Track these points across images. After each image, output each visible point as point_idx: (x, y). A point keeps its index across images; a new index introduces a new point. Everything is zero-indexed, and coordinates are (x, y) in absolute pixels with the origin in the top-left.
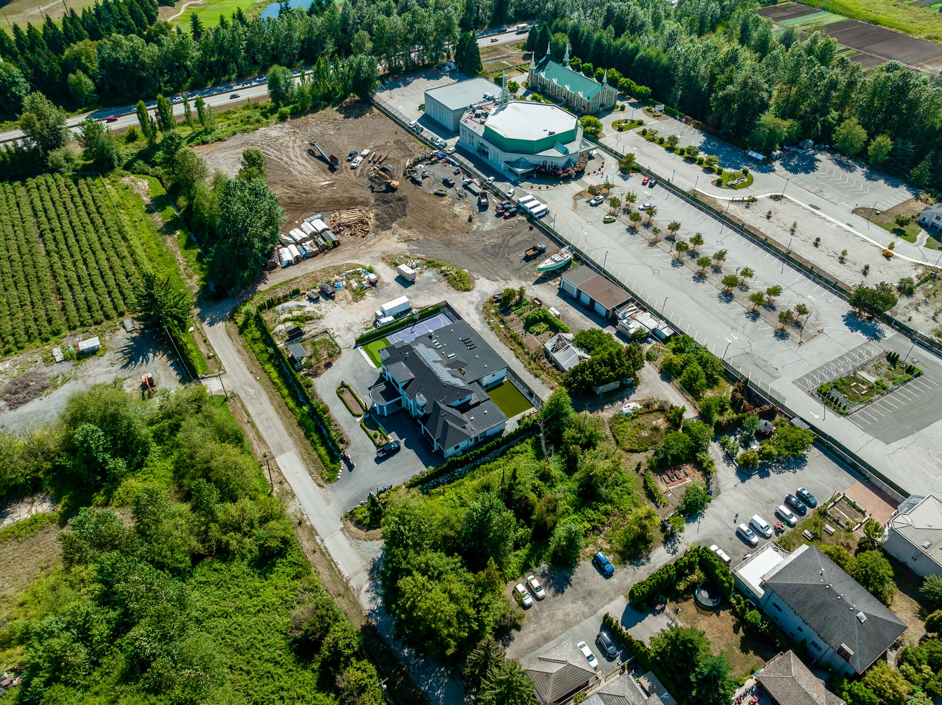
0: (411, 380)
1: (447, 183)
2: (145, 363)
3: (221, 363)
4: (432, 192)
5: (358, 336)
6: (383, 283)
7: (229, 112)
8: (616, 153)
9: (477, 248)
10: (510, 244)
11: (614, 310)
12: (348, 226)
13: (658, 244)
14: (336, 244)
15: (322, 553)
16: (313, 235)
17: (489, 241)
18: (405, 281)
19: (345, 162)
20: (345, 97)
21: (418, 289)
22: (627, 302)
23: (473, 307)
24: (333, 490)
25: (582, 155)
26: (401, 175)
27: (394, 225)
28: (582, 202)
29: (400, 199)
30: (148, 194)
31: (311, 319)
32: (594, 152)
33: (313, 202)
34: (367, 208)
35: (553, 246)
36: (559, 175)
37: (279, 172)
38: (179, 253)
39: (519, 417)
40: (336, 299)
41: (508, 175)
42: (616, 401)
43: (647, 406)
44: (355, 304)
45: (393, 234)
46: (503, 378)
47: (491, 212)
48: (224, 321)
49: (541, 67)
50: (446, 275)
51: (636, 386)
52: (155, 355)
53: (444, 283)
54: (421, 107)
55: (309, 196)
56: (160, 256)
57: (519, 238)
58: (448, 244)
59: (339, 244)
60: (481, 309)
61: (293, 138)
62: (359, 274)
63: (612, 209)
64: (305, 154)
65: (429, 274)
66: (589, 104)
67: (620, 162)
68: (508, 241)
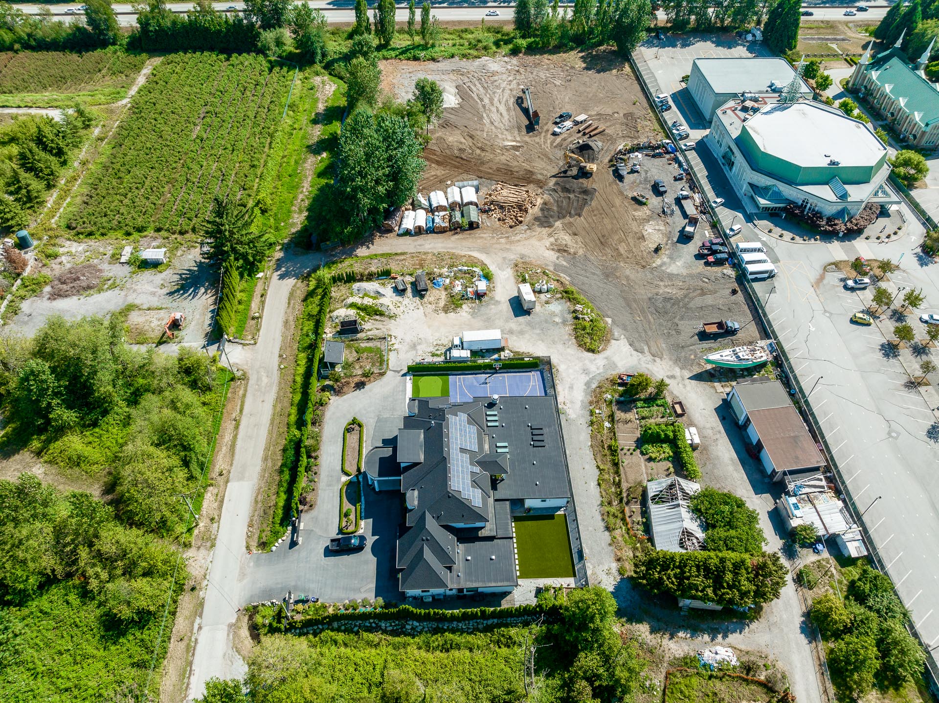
0: (415, 464)
1: (657, 190)
2: (190, 298)
3: (258, 330)
4: (630, 196)
5: (418, 359)
6: (492, 298)
7: (466, 31)
8: (929, 220)
9: (643, 293)
10: (691, 305)
11: (785, 473)
12: (502, 208)
13: (922, 389)
14: (473, 226)
15: (188, 647)
16: (453, 207)
17: (664, 289)
18: (519, 307)
19: (550, 123)
20: (600, 44)
21: (529, 324)
22: (816, 469)
23: (584, 378)
24: (258, 562)
25: (869, 207)
26: (607, 160)
27: (558, 224)
28: (833, 278)
29: (585, 192)
30: (326, 101)
31: (381, 314)
32: (893, 208)
33: (483, 163)
34: (540, 191)
35: (753, 330)
36: (819, 226)
37: (469, 115)
38: (309, 179)
39: (542, 582)
40: (425, 299)
41: (746, 202)
42: (703, 631)
43: (748, 668)
44: (443, 314)
45: (550, 235)
46: (559, 508)
47: (693, 248)
48: (298, 278)
49: (877, 63)
50: (577, 318)
51: (752, 621)
52: (206, 292)
53: (569, 329)
54: (685, 79)
55: (483, 154)
56: (290, 176)
57: (709, 300)
58: (609, 274)
59: (478, 227)
60: (594, 386)
61: (510, 78)
62: (472, 274)
63: (874, 305)
64: (512, 101)
65: (558, 308)
66: (924, 133)
67: (928, 236)
68: (693, 299)
